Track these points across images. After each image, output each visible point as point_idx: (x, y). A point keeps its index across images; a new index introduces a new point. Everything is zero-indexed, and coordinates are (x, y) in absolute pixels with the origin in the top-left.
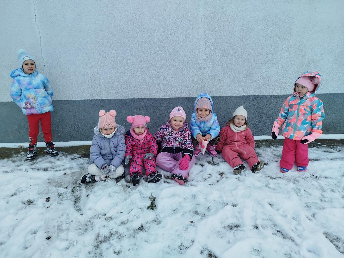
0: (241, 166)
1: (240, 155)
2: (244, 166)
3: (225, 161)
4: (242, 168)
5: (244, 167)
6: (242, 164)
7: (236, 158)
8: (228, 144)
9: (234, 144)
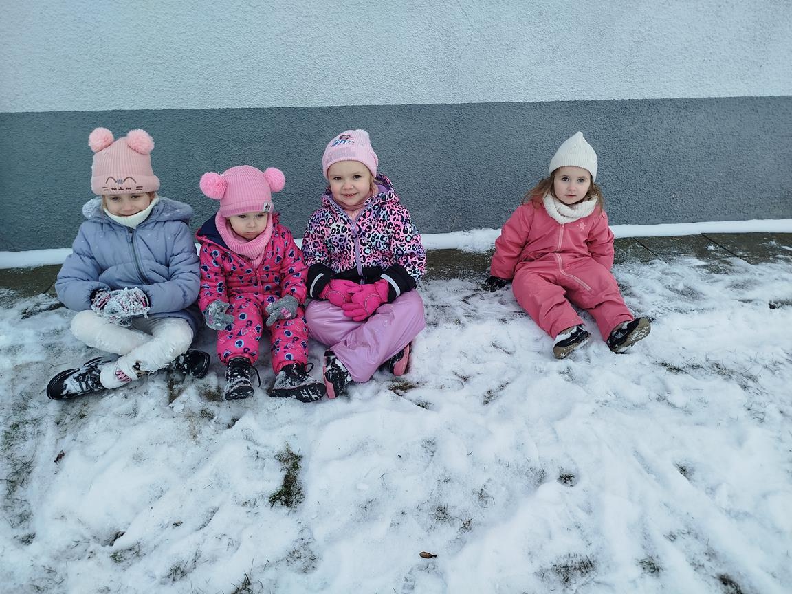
0: (575, 330)
1: (572, 294)
2: (584, 329)
3: (524, 313)
4: (579, 336)
5: (586, 334)
6: (577, 326)
7: (560, 307)
8: (533, 260)
9: (553, 259)
